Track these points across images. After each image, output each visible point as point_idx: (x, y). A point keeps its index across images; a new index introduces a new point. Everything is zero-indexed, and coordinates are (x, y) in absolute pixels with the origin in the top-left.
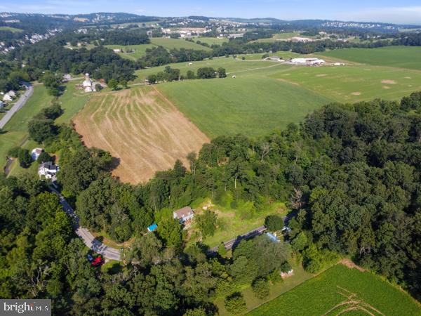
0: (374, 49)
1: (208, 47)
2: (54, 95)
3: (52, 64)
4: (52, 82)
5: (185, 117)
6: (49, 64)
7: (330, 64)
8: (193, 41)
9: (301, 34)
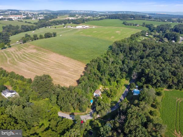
0: (100, 21)
1: (32, 24)
5: (60, 55)
7: (91, 27)
8: (23, 22)
9: (69, 16)
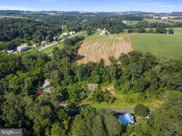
2: (88, 35)
3: (96, 25)
4: (89, 29)
6: (95, 25)
8: (166, 21)
